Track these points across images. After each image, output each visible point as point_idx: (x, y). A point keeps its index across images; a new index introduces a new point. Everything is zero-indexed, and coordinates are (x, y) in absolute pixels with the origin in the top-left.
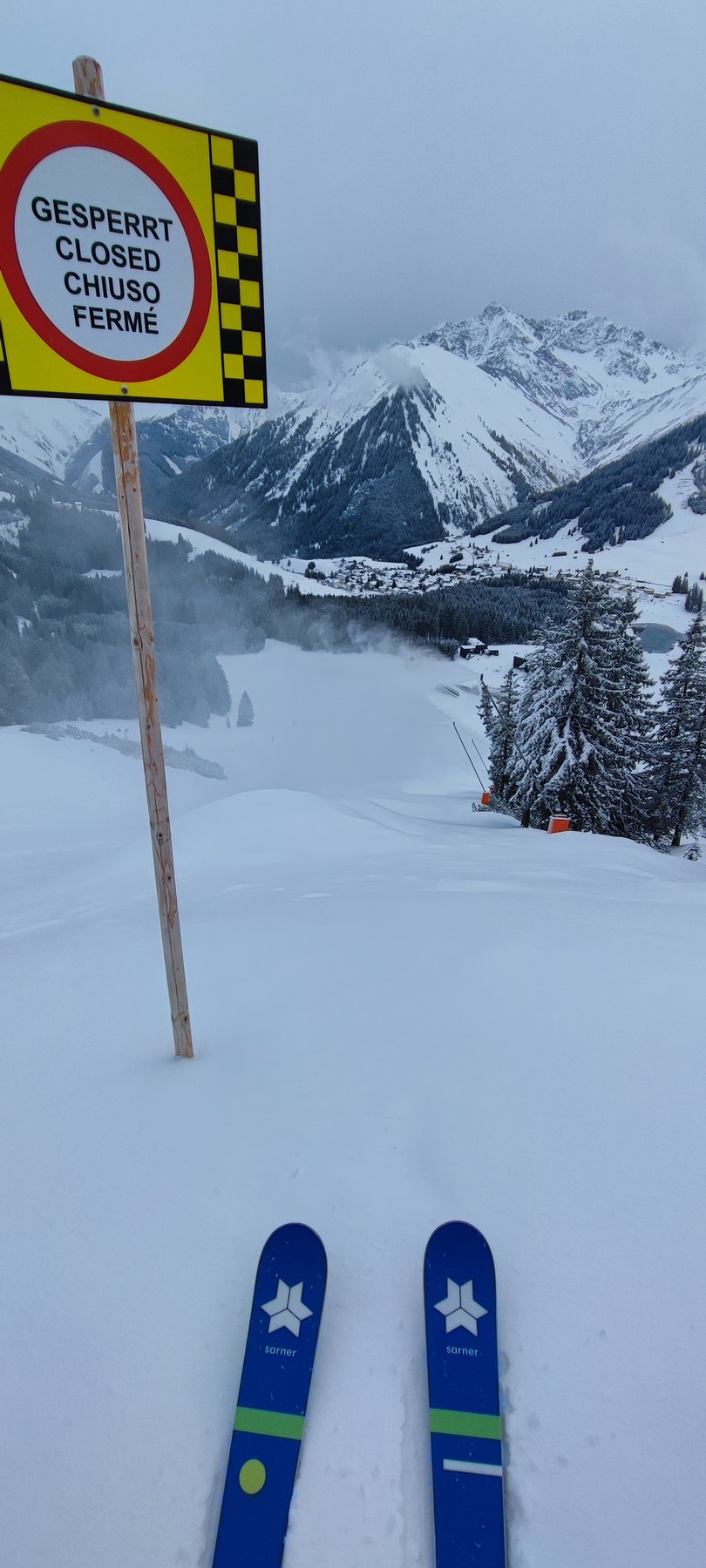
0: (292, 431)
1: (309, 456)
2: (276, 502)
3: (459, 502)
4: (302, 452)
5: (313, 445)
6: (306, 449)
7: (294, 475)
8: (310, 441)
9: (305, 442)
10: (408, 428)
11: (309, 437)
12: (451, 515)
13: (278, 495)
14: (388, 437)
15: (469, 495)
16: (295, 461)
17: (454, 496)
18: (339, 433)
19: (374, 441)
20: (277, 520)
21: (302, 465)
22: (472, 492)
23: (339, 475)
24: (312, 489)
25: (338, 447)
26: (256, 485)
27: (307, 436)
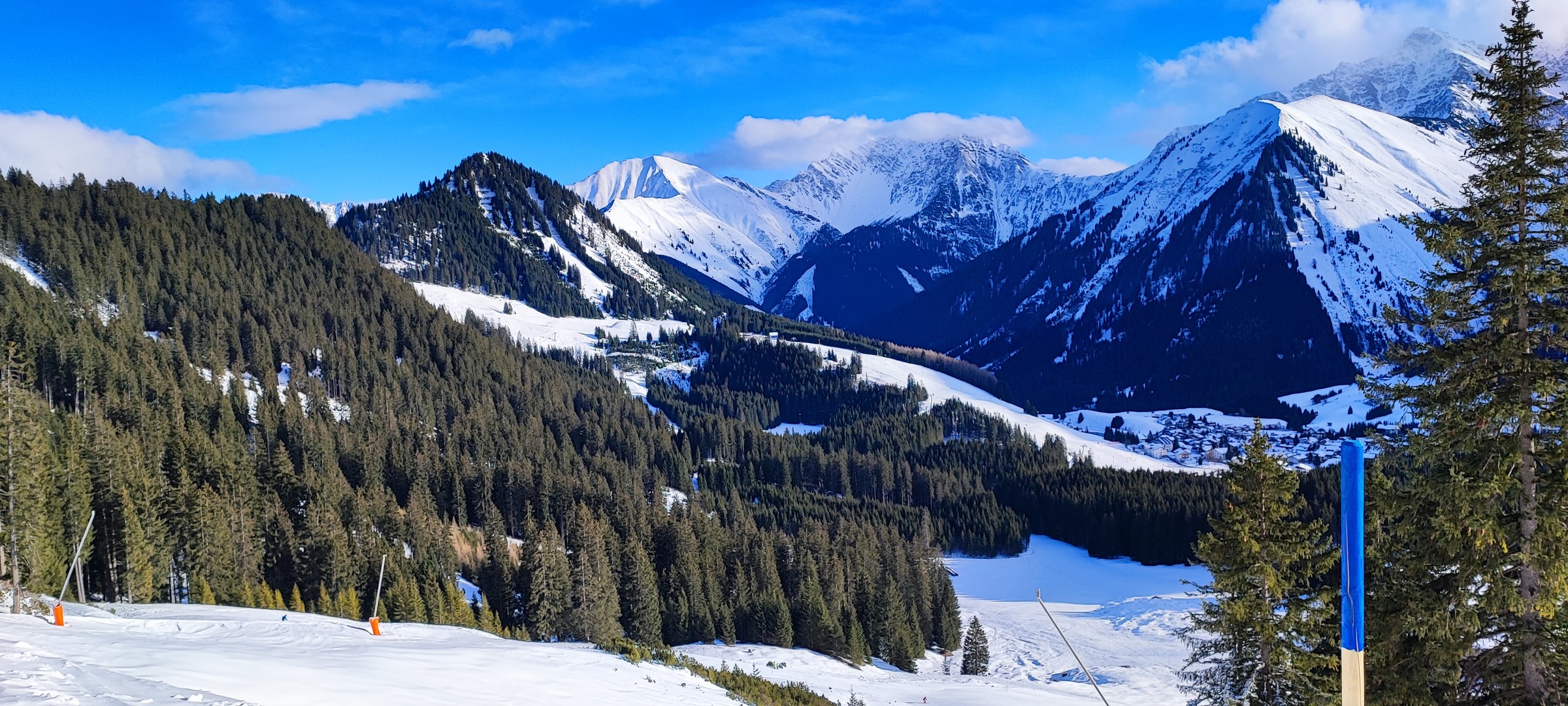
0: (1090, 227)
1: (1115, 260)
5: (1122, 245)
7: (1092, 288)
8: (1118, 239)
9: (1110, 241)
10: (1280, 214)
11: (1115, 235)
12: (1365, 343)
13: (1067, 317)
14: (1245, 229)
16: (1094, 269)
18: (1164, 226)
19: (1223, 234)
20: (1064, 355)
21: (1104, 272)
23: (1165, 286)
24: (1121, 308)
25: (1162, 245)
26: (1033, 304)
27: (1113, 233)
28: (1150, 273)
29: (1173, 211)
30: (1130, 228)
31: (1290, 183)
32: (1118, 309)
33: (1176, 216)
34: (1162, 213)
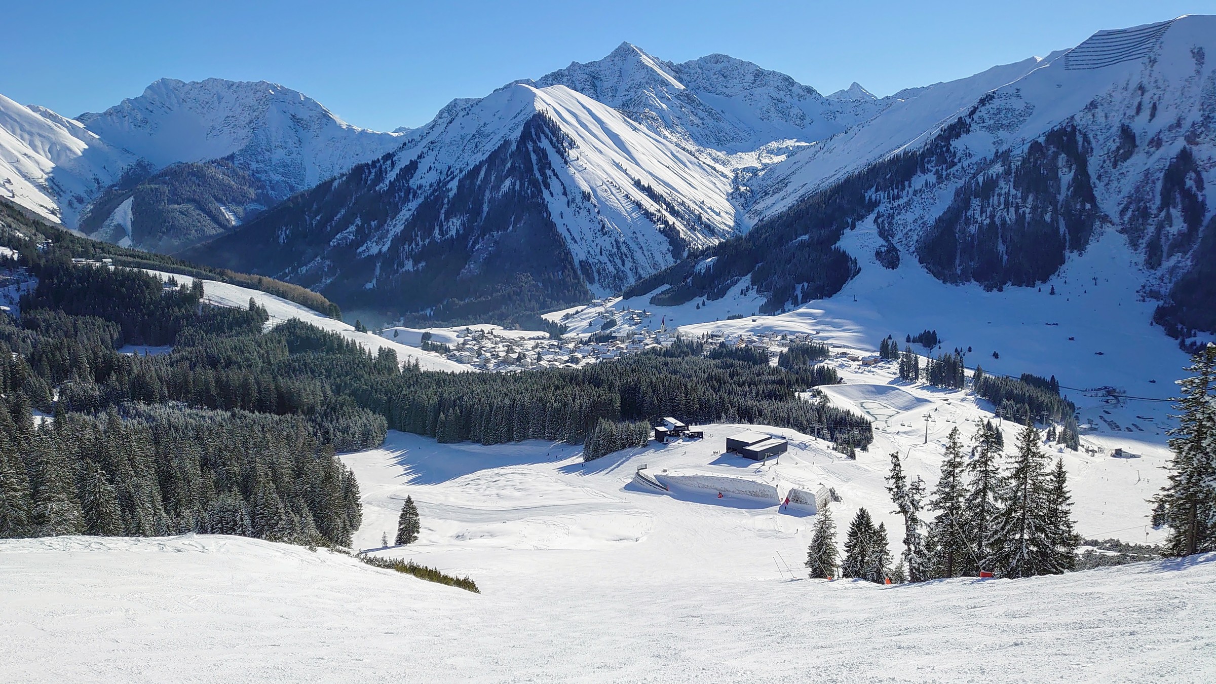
0: (392, 176)
1: (413, 205)
2: (372, 259)
3: (604, 259)
4: (406, 200)
5: (419, 192)
6: (411, 196)
7: (397, 226)
8: (415, 188)
9: (409, 189)
10: (538, 175)
11: (414, 183)
12: (596, 274)
13: (374, 250)
14: (514, 184)
15: (615, 250)
16: (397, 211)
17: (598, 251)
18: (452, 179)
19: (497, 187)
20: (374, 281)
21: (406, 214)
22: (618, 248)
23: (455, 225)
24: (421, 242)
25: (451, 194)
26: (346, 238)
27: (411, 181)
28: (442, 217)
29: (458, 167)
30: (424, 178)
31: (544, 151)
32: (417, 245)
33: (461, 171)
34: (449, 168)
